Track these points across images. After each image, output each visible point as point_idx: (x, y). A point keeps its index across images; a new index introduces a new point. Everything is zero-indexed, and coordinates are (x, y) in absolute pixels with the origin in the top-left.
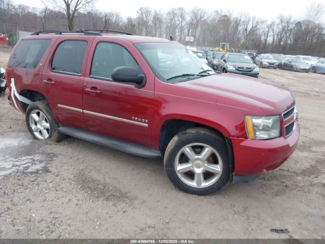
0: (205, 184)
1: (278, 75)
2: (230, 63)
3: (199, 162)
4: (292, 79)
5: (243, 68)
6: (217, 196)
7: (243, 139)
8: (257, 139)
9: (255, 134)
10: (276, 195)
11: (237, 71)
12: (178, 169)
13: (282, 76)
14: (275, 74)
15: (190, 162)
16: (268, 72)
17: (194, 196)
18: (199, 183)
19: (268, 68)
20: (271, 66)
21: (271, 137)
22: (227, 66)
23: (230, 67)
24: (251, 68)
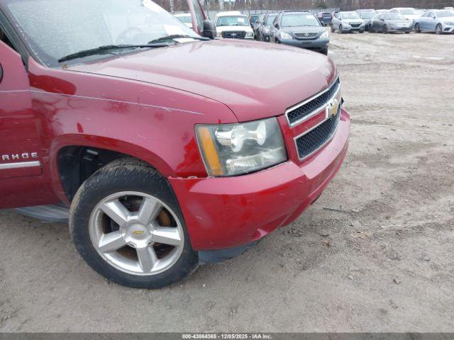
0: (159, 267)
1: (364, 41)
2: (285, 29)
3: (139, 227)
4: (383, 45)
5: (303, 35)
6: (188, 285)
7: (196, 178)
8: (230, 173)
9: (225, 164)
10: (304, 269)
11: (296, 41)
12: (100, 246)
13: (369, 42)
14: (359, 41)
15: (120, 229)
16: (350, 39)
17: (140, 291)
18: (148, 266)
19: (350, 32)
20: (355, 29)
21: (264, 165)
22: (280, 35)
23: (284, 36)
24: (316, 34)
